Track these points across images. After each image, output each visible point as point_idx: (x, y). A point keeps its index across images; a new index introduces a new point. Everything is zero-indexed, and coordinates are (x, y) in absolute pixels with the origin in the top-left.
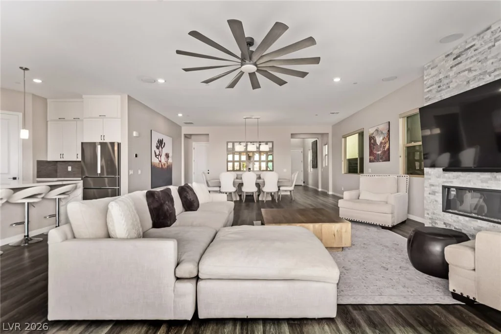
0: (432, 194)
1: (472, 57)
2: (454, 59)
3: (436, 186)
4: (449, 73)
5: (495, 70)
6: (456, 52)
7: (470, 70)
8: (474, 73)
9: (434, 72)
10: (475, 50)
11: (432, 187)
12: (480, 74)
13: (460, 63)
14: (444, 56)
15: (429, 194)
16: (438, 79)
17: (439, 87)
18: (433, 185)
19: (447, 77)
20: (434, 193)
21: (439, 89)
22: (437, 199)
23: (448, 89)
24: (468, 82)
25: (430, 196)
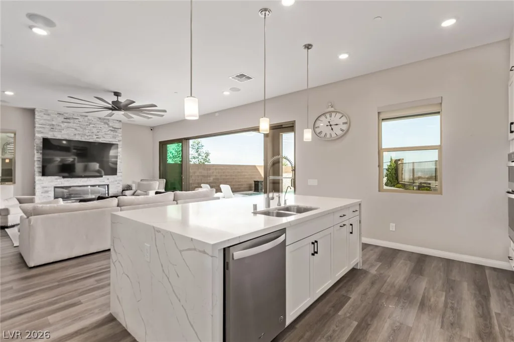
0: (44, 193)
1: (77, 124)
2: (64, 118)
3: (49, 187)
4: (61, 124)
5: (89, 136)
6: (66, 116)
7: (76, 129)
8: (79, 132)
9: (46, 117)
10: (79, 122)
11: (45, 189)
12: (82, 134)
13: (70, 123)
14: (56, 113)
15: (42, 193)
16: (50, 123)
17: (52, 128)
18: (46, 187)
19: (59, 125)
20: (47, 192)
21: (52, 130)
22: (50, 195)
23: (60, 133)
24: (75, 135)
25: (43, 194)
